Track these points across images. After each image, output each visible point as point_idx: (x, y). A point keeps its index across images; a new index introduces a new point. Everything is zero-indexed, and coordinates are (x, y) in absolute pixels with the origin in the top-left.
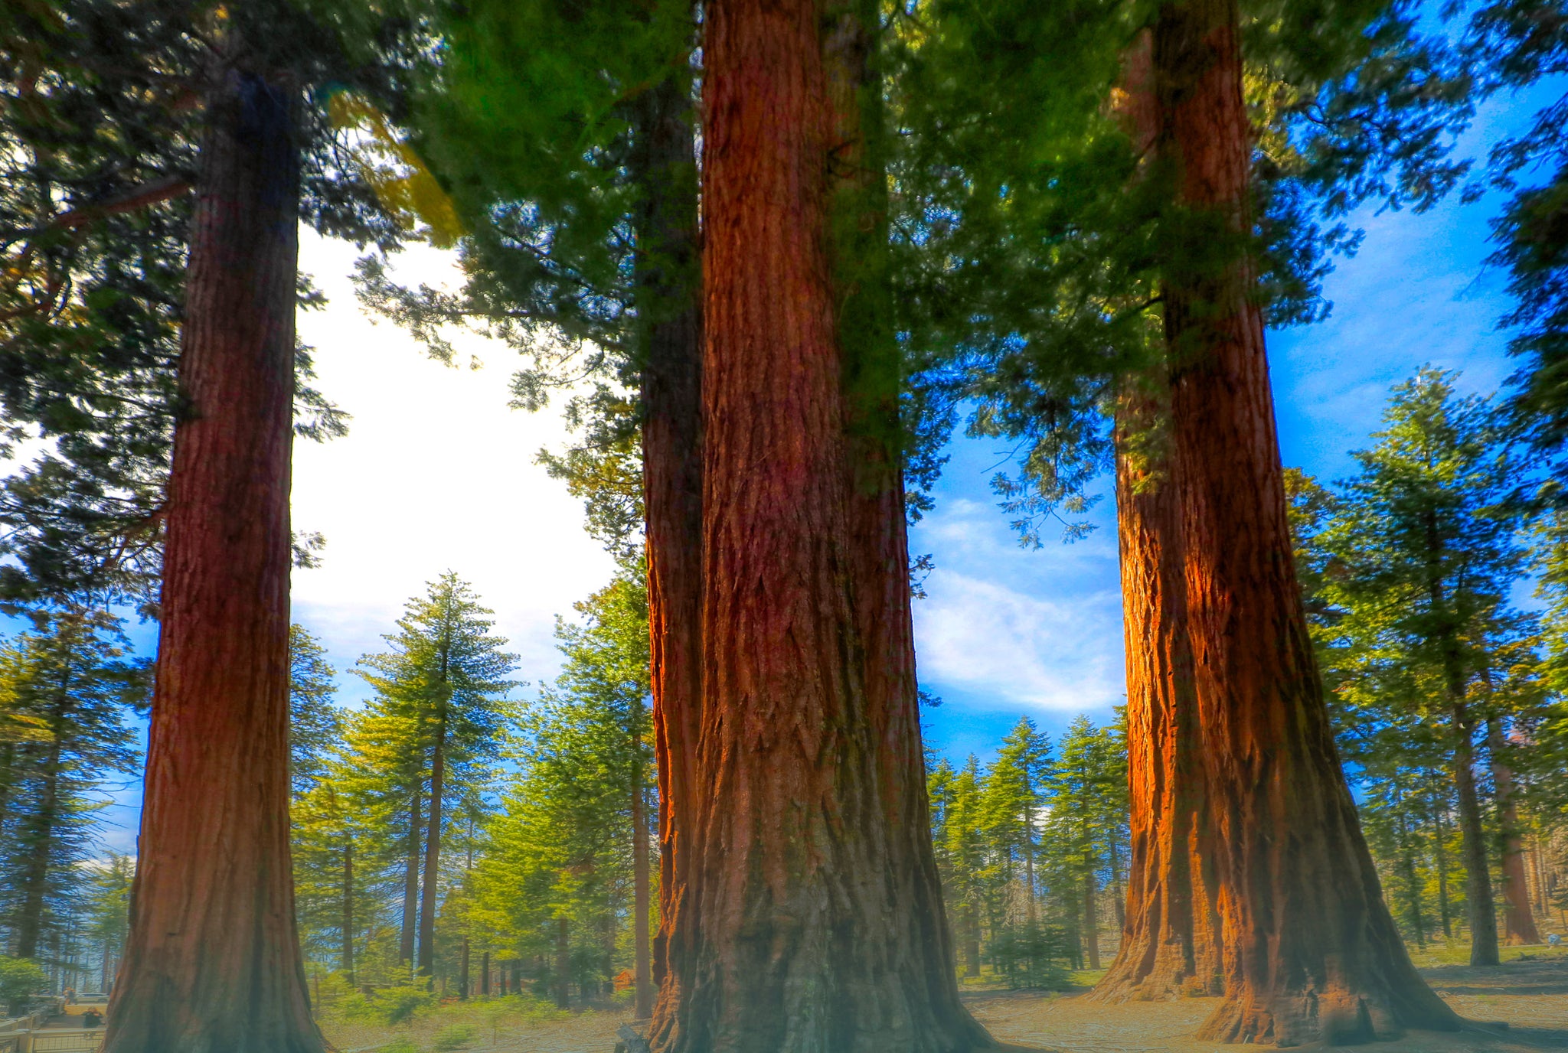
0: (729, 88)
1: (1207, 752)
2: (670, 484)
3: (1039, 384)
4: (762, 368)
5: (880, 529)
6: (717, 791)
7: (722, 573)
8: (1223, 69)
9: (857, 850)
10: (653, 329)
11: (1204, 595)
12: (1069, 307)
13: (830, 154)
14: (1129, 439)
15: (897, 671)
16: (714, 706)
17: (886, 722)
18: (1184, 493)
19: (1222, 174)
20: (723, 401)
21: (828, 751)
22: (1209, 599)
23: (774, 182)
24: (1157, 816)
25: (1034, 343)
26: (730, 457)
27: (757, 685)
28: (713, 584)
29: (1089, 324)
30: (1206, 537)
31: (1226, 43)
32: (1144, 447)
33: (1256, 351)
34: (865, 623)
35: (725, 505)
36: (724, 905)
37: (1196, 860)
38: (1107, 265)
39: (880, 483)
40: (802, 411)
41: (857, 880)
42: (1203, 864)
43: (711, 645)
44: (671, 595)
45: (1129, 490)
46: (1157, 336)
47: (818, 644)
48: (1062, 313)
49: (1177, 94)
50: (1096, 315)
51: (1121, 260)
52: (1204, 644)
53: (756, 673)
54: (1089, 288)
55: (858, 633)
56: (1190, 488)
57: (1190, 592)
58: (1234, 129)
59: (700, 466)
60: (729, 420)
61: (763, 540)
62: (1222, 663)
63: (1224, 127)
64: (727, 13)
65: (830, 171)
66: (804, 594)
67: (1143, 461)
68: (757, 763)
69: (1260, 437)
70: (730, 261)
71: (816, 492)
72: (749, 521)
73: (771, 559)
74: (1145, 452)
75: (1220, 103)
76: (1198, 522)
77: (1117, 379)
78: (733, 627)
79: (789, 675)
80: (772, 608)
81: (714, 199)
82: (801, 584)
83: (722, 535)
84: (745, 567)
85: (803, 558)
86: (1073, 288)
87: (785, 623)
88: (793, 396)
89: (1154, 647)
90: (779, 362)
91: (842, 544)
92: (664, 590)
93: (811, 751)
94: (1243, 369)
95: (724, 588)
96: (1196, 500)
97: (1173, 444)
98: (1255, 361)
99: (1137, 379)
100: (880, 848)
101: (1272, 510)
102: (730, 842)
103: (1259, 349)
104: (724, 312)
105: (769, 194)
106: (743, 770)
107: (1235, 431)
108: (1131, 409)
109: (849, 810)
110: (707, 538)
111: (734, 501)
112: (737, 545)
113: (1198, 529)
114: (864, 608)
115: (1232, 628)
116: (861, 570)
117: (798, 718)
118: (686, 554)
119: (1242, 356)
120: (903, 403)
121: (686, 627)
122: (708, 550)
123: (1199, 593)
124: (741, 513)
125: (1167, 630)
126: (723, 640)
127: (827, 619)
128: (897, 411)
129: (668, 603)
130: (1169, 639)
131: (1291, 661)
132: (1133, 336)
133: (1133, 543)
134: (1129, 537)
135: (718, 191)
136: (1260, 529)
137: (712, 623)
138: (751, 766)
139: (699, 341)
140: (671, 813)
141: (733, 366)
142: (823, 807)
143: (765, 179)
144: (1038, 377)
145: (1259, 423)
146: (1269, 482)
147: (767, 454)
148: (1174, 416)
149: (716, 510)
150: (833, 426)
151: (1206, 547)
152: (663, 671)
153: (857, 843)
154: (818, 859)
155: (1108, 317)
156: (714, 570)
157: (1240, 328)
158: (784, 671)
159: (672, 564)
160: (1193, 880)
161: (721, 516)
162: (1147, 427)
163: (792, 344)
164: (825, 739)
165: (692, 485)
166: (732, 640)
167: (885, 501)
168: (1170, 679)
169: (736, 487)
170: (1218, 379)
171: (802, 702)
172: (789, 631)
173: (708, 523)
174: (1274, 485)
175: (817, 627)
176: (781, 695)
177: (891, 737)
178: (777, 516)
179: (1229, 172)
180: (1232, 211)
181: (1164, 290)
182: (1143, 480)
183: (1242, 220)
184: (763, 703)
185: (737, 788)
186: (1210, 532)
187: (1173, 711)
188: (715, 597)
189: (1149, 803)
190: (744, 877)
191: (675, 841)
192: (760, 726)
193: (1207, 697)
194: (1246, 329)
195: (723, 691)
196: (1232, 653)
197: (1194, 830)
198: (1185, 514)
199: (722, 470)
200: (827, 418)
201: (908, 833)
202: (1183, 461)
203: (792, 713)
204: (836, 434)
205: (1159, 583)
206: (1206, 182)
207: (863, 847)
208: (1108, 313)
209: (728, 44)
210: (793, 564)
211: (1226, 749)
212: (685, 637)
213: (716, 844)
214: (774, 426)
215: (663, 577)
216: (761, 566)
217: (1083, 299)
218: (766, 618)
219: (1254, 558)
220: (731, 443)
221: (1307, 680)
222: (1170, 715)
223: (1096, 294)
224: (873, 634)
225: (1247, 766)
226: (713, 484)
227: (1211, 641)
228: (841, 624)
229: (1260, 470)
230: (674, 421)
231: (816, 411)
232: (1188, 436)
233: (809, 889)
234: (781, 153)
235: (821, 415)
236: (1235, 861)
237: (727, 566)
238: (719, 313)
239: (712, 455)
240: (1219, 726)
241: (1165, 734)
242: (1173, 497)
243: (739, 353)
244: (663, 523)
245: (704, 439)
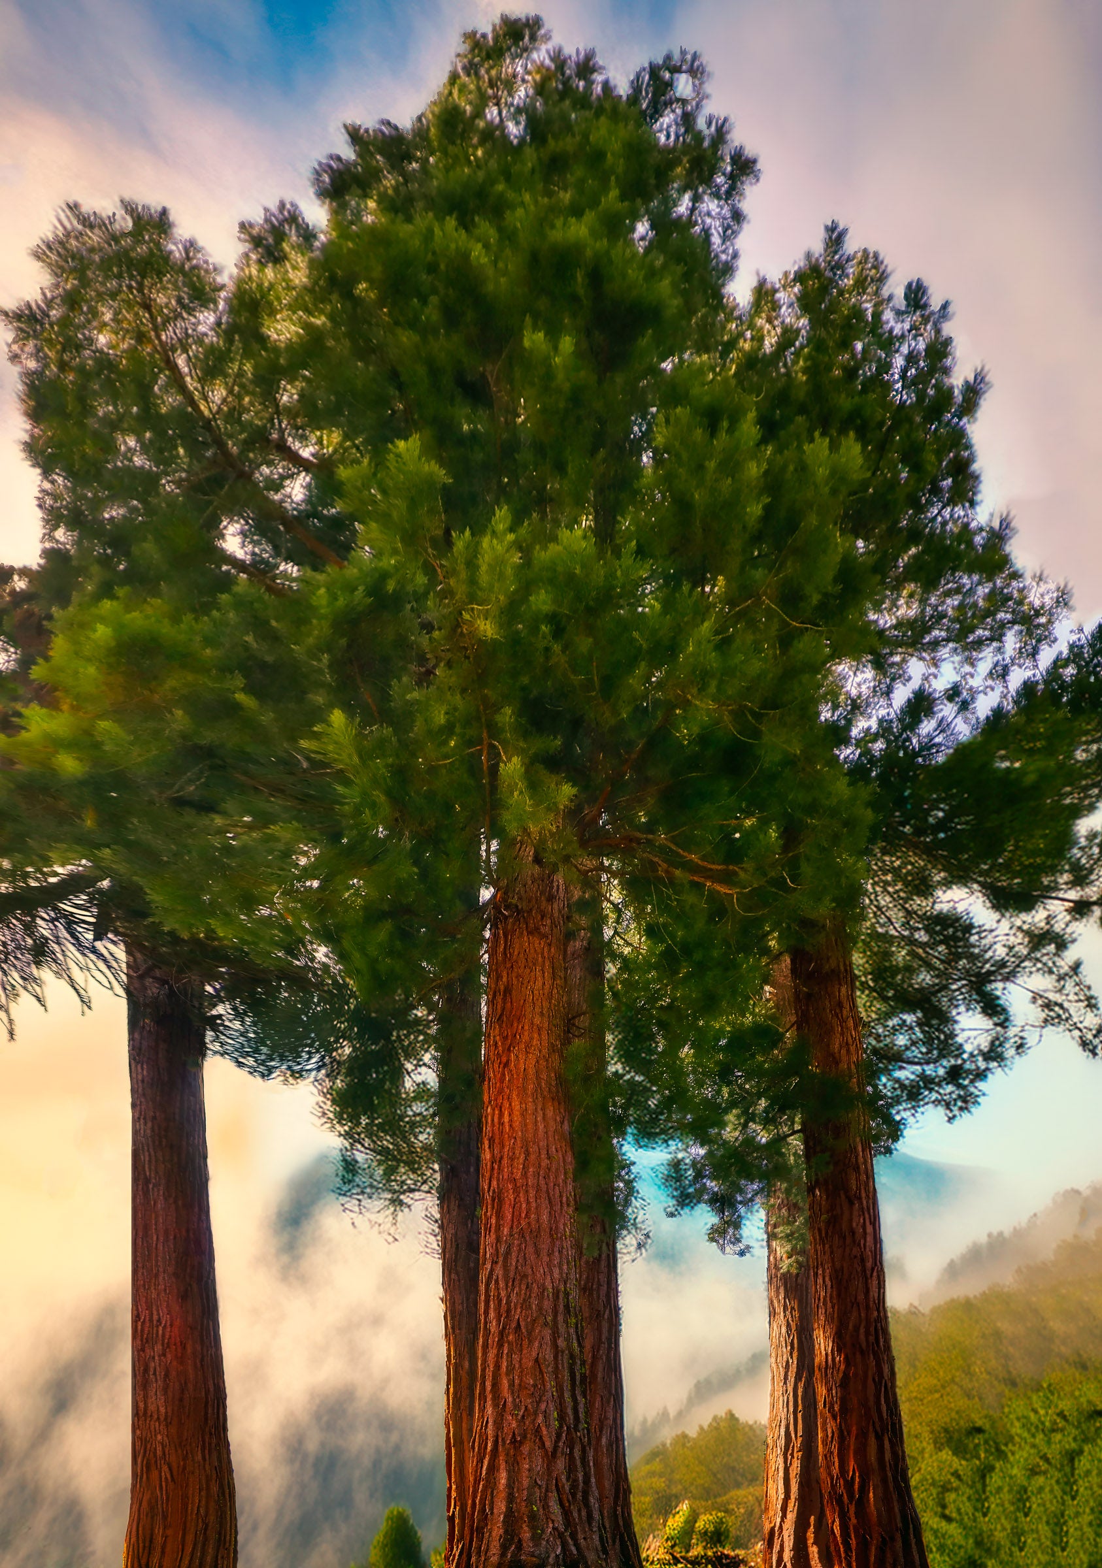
0: (505, 979)
1: (823, 1474)
2: (457, 1248)
3: (713, 1184)
4: (521, 1161)
5: (599, 1285)
6: (484, 1472)
7: (492, 1315)
8: (840, 984)
9: (580, 1514)
10: (448, 1133)
11: (827, 1354)
12: (735, 1129)
13: (569, 1020)
14: (778, 1230)
15: (610, 1393)
16: (483, 1409)
17: (601, 1431)
18: (816, 1274)
19: (843, 1052)
20: (494, 1183)
21: (561, 1444)
22: (830, 1358)
23: (532, 1039)
24: (784, 1516)
25: (710, 1154)
26: (498, 1227)
27: (513, 1393)
28: (486, 1323)
29: (749, 1142)
30: (830, 1310)
31: (842, 968)
32: (789, 1237)
33: (868, 1178)
34: (589, 1359)
35: (494, 1263)
36: (487, 1551)
37: (814, 1550)
38: (763, 1103)
39: (600, 1249)
40: (548, 1192)
41: (580, 1536)
42: (819, 1552)
43: (484, 1370)
44: (457, 1331)
45: (777, 1268)
46: (799, 1156)
47: (556, 1371)
48: (730, 1133)
49: (809, 996)
50: (754, 1138)
51: (773, 1101)
52: (824, 1392)
53: (512, 1384)
54: (751, 1118)
55: (583, 1363)
56: (820, 1272)
57: (817, 1352)
58: (851, 1023)
59: (478, 1233)
60: (498, 1198)
61: (520, 1290)
62: (836, 1408)
63: (843, 1021)
64: (506, 936)
65: (569, 1032)
66: (547, 1333)
67: (788, 1247)
68: (512, 1452)
69: (869, 1239)
70: (501, 1091)
71: (557, 1254)
72: (512, 1274)
73: (526, 1305)
74: (789, 1241)
75: (840, 1005)
76: (825, 1298)
77: (769, 1185)
78: (499, 1356)
79: (535, 1386)
80: (526, 1342)
81: (492, 1048)
82: (546, 1324)
83: (492, 1286)
84: (508, 1311)
85: (548, 1305)
86: (738, 1117)
87: (534, 1354)
88: (542, 1182)
89: (790, 1390)
90: (533, 1157)
91: (574, 1294)
92: (453, 1328)
93: (548, 1444)
94: (858, 1188)
95: (493, 1327)
96: (824, 1281)
97: (809, 1237)
98: (867, 1184)
99: (785, 1185)
100: (596, 1515)
101: (876, 1295)
102: (492, 1509)
103: (870, 1175)
104: (496, 1120)
105: (528, 1046)
106: (502, 1458)
107: (853, 1233)
108: (780, 1209)
109: (574, 1486)
110: (482, 1288)
111: (501, 1259)
112: (503, 1293)
113: (825, 1304)
114: (588, 1343)
115: (844, 1383)
116: (586, 1314)
117: (540, 1419)
118: (468, 1299)
119: (858, 1179)
120: (617, 1190)
121: (467, 1356)
122: (483, 1297)
123: (824, 1353)
124: (505, 1267)
125: (800, 1380)
126: (492, 1366)
127: (563, 1352)
128: (613, 1196)
129: (455, 1339)
130: (801, 1386)
131: (884, 1408)
132: (783, 1155)
133: (780, 1310)
134: (776, 1304)
135: (496, 1044)
136: (867, 1307)
137: (485, 1353)
138: (507, 1454)
139: (479, 1140)
140: (454, 1494)
141: (501, 1158)
142: (557, 1485)
143: (526, 1037)
144: (713, 1177)
145: (869, 1229)
146: (875, 1274)
147: (523, 1223)
148: (810, 1217)
149: (488, 1266)
150: (568, 1205)
151: (829, 1319)
152: (451, 1390)
153: (579, 1511)
154: (553, 1521)
155: (764, 1140)
156: (486, 1313)
157: (857, 1157)
158: (532, 1382)
159: (459, 1307)
160: (813, 1563)
161: (492, 1270)
162: (789, 1223)
163: (541, 1144)
164: (559, 1436)
165: (473, 1247)
166: (497, 1366)
167: (603, 1264)
168: (800, 1415)
169: (502, 1250)
170: (842, 1193)
171: (543, 1406)
172: (537, 1360)
173: (483, 1276)
174: (879, 1276)
175: (556, 1357)
176: (529, 1401)
177: (604, 1441)
178: (530, 1271)
179: (848, 1051)
180: (851, 1077)
181: (803, 1124)
182: (787, 1262)
183: (858, 1083)
184: (516, 1407)
185: (498, 1470)
186: (833, 1307)
187: (800, 1440)
188: (487, 1332)
189: (779, 1507)
190: (501, 1531)
191: (457, 1513)
192: (514, 1425)
193: (826, 1429)
194: (861, 1160)
195: (489, 1397)
196: (844, 1401)
197: (812, 1529)
198: (816, 1291)
199: (493, 1236)
200: (564, 1199)
201: (616, 1510)
202: (816, 1251)
203: (536, 1414)
204: (570, 1211)
205: (796, 1341)
206: (833, 1055)
207: (584, 1513)
208: (763, 1138)
209: (505, 953)
210: (540, 1308)
211: (835, 1471)
212: (466, 1364)
213: (483, 1510)
214: (528, 1203)
215: (452, 1319)
216: (519, 1310)
217: (745, 1126)
218: (521, 1351)
219: (862, 1330)
220: (499, 1215)
221: (893, 1424)
222: (797, 1443)
223: (755, 1123)
224: (593, 1365)
225: (849, 1485)
226: (487, 1243)
227: (829, 1390)
228: (572, 1356)
229: (869, 1264)
230: (461, 1199)
231: (557, 1194)
232: (820, 1230)
233: (548, 1541)
234: (537, 1020)
235: (561, 1196)
236: (845, 1552)
237: (495, 1310)
238: (493, 1120)
239: (486, 1225)
240: (832, 1453)
241: (793, 1457)
242: (808, 1278)
243: (506, 1150)
244: (453, 1276)
245: (480, 1212)
